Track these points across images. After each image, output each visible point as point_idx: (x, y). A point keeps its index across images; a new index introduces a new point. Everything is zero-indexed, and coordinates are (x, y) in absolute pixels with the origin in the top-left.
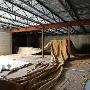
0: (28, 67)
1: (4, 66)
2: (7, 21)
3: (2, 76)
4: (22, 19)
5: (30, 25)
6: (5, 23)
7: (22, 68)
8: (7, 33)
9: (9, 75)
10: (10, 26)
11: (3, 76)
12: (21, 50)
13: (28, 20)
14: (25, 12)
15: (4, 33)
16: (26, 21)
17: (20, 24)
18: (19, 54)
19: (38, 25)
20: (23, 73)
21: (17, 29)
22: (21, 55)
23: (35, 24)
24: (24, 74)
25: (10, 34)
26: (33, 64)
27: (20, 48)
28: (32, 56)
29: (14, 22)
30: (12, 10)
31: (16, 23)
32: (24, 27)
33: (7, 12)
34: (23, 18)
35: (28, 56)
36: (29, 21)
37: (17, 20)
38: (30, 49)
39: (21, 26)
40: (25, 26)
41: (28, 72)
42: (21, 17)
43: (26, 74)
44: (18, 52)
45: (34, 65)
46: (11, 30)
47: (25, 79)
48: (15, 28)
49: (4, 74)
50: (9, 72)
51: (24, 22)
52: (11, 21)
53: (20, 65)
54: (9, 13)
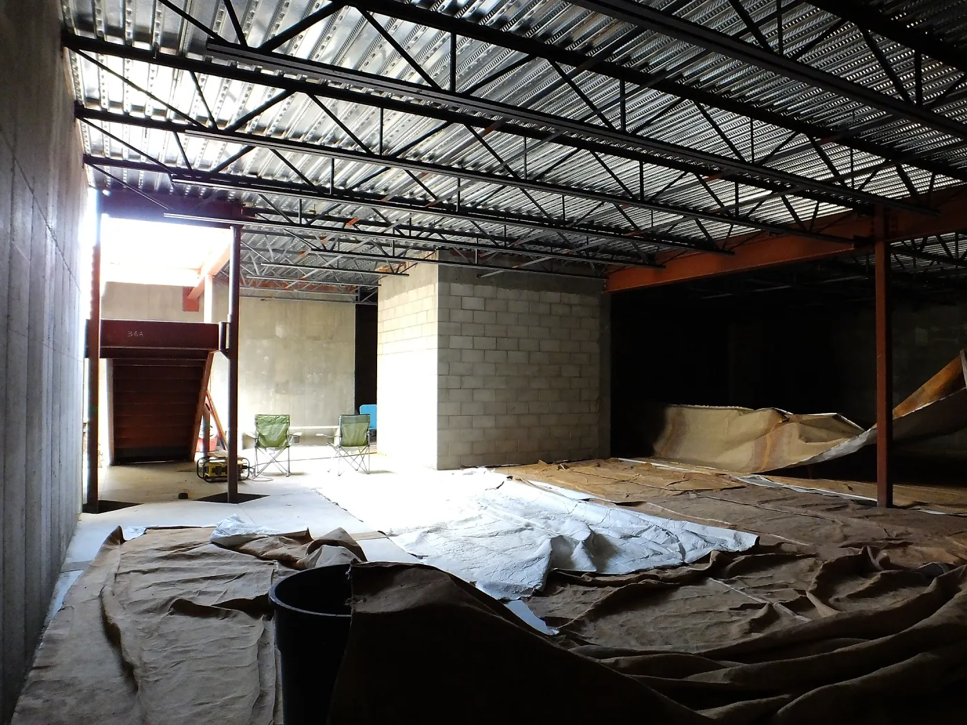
0: (754, 578)
1: (563, 549)
2: (577, 208)
3: (551, 621)
4: (691, 178)
5: (756, 223)
6: (561, 223)
7: (697, 578)
8: (574, 298)
9: (602, 623)
10: (595, 241)
11: (563, 620)
12: (681, 424)
13: (738, 180)
14: (720, 116)
15: (553, 296)
16: (726, 192)
17: (672, 217)
18: (668, 460)
19: (827, 209)
20: (707, 620)
21: (651, 260)
22: (681, 469)
23: (805, 208)
24: (716, 631)
25: (593, 300)
26: (792, 558)
27: (672, 411)
28: (778, 482)
29: (631, 211)
30: (617, 125)
31: (643, 219)
32: (707, 245)
33: (580, 145)
34: (697, 171)
35: (745, 479)
36: (749, 193)
37: (651, 190)
38: (762, 426)
39: (678, 238)
40: (719, 229)
41: (756, 625)
42: (686, 168)
43: (735, 634)
44: (658, 447)
45: (804, 564)
46: (602, 272)
47: (737, 676)
48: (635, 258)
49: (568, 604)
50: (599, 595)
51: (710, 202)
52: (609, 206)
53: (683, 552)
54: (593, 148)
